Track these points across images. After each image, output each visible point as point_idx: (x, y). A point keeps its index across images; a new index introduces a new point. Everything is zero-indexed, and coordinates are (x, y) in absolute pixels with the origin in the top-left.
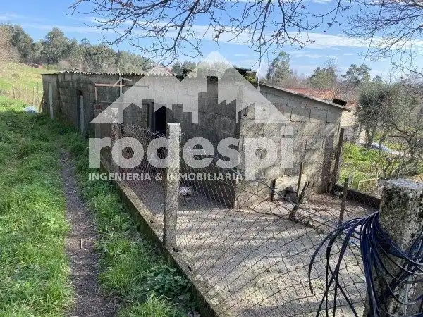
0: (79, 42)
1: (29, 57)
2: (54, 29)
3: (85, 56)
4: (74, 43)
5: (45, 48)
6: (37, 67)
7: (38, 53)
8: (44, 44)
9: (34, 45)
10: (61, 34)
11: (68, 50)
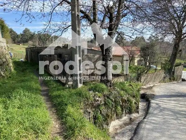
0: (36, 33)
1: (16, 41)
2: (26, 29)
3: (39, 39)
4: (34, 34)
5: (22, 37)
6: (19, 45)
7: (20, 39)
8: (22, 35)
9: (18, 36)
10: (28, 30)
11: (32, 37)
